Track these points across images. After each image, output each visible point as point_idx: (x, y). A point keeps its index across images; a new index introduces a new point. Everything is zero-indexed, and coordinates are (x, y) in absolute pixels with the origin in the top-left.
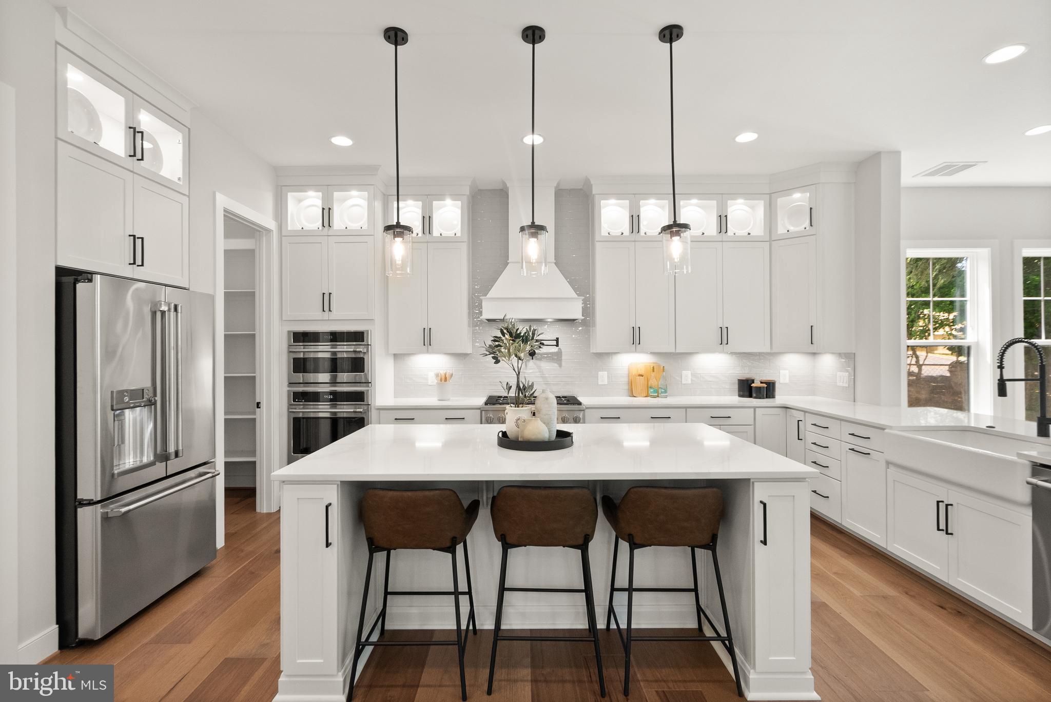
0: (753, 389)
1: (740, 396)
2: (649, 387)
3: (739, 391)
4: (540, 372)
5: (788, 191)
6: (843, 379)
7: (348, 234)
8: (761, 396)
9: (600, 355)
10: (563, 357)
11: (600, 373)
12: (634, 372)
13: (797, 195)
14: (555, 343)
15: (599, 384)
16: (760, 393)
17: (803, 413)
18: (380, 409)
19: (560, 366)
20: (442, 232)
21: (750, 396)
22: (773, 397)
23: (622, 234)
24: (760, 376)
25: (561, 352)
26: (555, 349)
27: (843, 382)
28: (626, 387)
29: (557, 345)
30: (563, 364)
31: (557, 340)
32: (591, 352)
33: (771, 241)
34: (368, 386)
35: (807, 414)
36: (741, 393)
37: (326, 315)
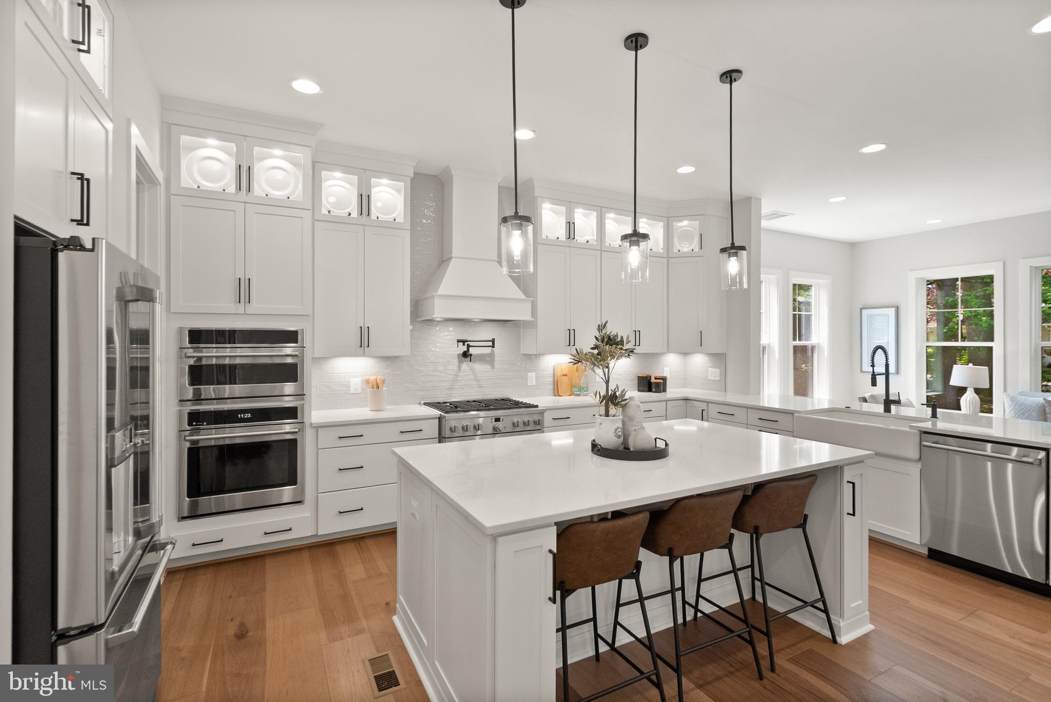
0: (653, 384)
1: (639, 391)
2: (572, 386)
3: (639, 386)
4: (473, 374)
5: (681, 218)
6: (714, 373)
7: (268, 203)
8: (659, 390)
9: (528, 357)
10: (496, 359)
11: (530, 374)
12: (559, 373)
13: (685, 223)
14: (491, 344)
15: (529, 384)
16: (659, 388)
17: (706, 403)
18: (317, 428)
19: (493, 367)
20: (379, 215)
21: (650, 390)
22: (665, 390)
23: (558, 238)
24: (655, 373)
25: (494, 354)
26: (488, 350)
27: (715, 377)
28: (551, 387)
29: (493, 347)
30: (496, 365)
31: (493, 341)
32: (521, 353)
33: (668, 258)
34: (303, 400)
35: (710, 405)
36: (641, 388)
37: (241, 308)
